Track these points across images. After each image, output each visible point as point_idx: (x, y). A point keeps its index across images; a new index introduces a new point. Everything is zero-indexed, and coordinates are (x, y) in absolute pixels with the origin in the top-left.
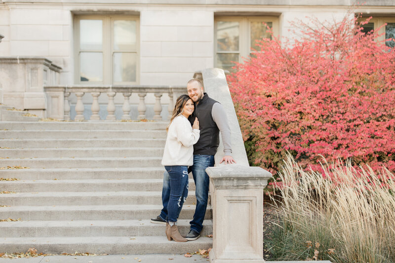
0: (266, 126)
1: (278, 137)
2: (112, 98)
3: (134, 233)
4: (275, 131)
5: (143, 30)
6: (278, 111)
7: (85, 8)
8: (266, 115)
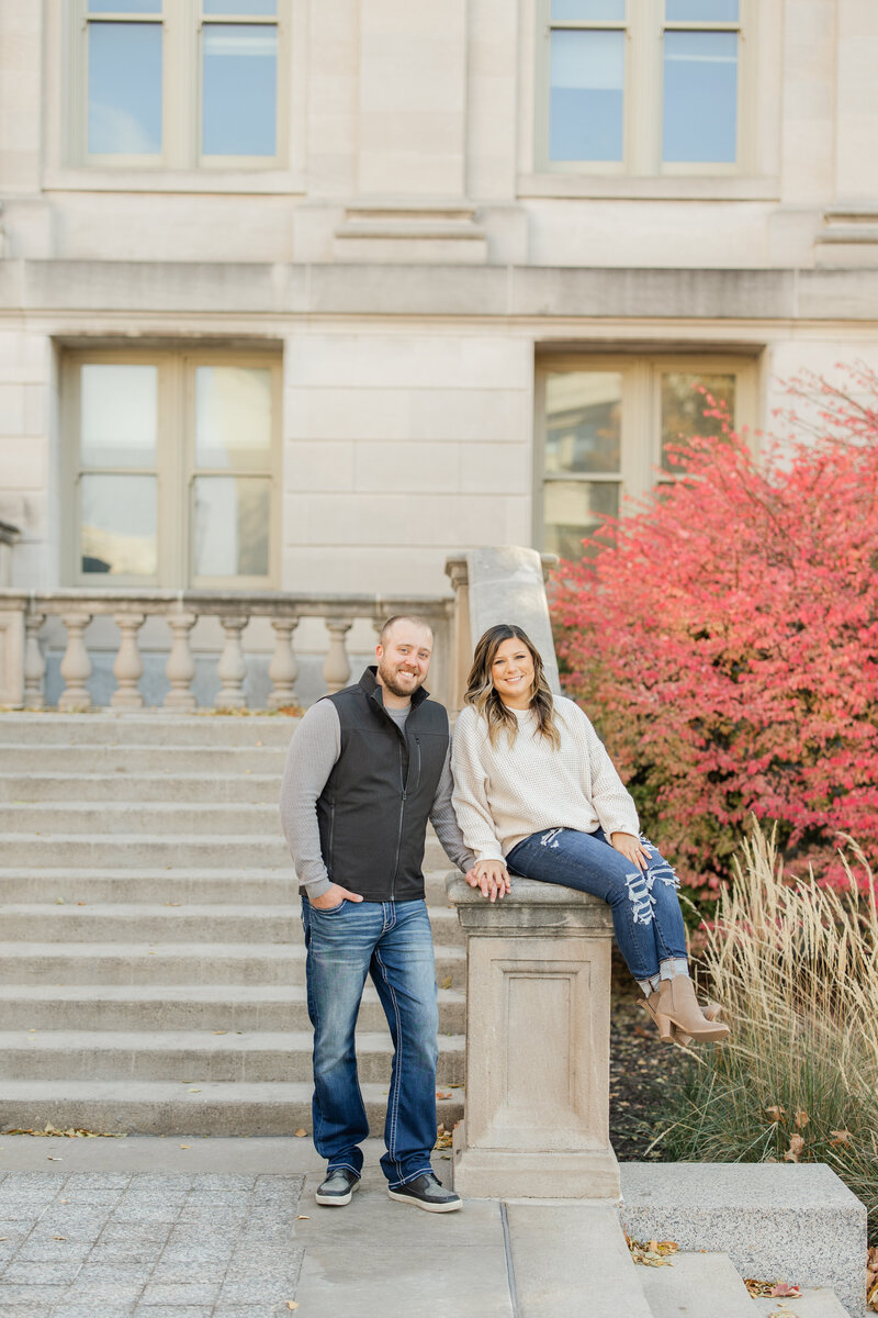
0: (690, 734)
1: (731, 774)
2: (182, 633)
3: (228, 1071)
4: (721, 751)
5: (294, 399)
6: (731, 687)
7: (97, 326)
8: (690, 699)
